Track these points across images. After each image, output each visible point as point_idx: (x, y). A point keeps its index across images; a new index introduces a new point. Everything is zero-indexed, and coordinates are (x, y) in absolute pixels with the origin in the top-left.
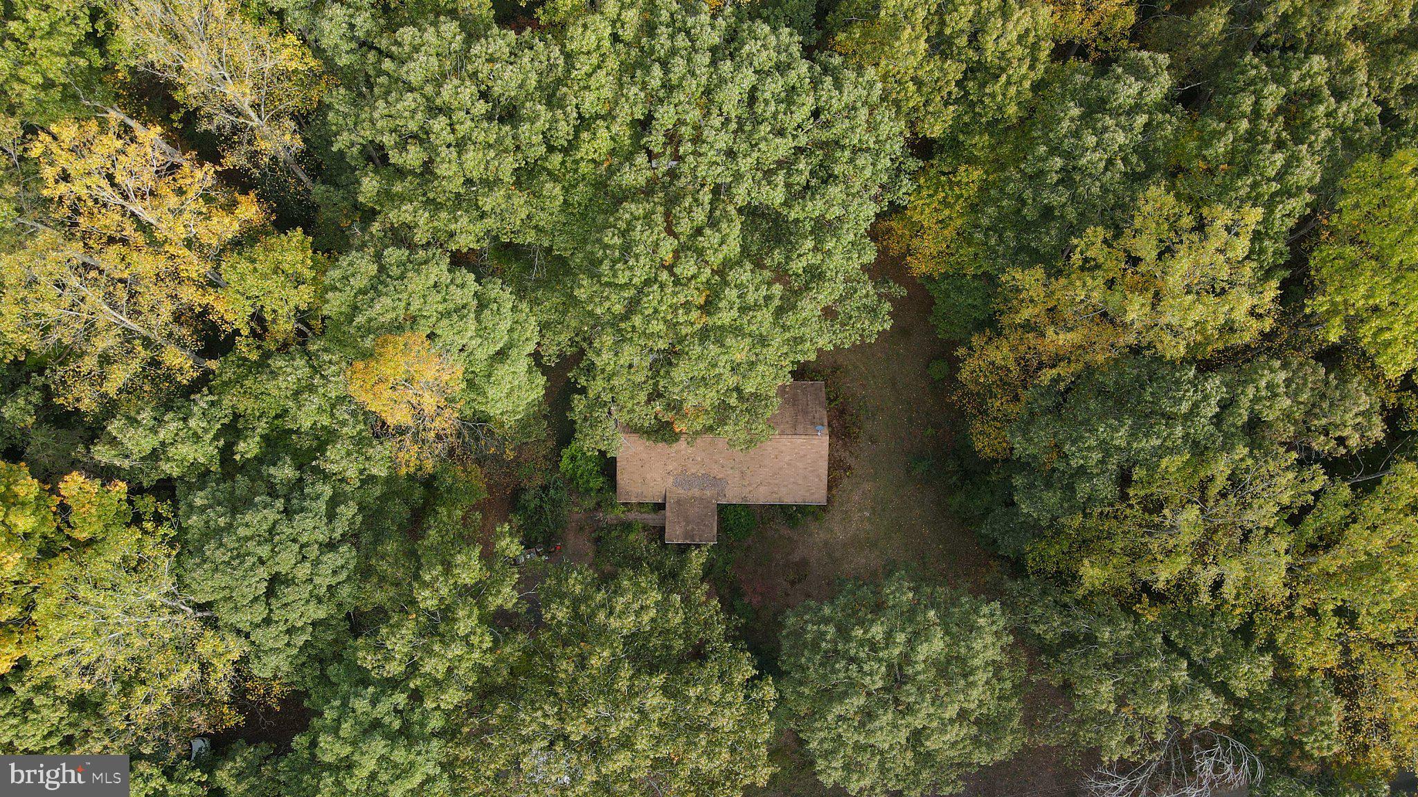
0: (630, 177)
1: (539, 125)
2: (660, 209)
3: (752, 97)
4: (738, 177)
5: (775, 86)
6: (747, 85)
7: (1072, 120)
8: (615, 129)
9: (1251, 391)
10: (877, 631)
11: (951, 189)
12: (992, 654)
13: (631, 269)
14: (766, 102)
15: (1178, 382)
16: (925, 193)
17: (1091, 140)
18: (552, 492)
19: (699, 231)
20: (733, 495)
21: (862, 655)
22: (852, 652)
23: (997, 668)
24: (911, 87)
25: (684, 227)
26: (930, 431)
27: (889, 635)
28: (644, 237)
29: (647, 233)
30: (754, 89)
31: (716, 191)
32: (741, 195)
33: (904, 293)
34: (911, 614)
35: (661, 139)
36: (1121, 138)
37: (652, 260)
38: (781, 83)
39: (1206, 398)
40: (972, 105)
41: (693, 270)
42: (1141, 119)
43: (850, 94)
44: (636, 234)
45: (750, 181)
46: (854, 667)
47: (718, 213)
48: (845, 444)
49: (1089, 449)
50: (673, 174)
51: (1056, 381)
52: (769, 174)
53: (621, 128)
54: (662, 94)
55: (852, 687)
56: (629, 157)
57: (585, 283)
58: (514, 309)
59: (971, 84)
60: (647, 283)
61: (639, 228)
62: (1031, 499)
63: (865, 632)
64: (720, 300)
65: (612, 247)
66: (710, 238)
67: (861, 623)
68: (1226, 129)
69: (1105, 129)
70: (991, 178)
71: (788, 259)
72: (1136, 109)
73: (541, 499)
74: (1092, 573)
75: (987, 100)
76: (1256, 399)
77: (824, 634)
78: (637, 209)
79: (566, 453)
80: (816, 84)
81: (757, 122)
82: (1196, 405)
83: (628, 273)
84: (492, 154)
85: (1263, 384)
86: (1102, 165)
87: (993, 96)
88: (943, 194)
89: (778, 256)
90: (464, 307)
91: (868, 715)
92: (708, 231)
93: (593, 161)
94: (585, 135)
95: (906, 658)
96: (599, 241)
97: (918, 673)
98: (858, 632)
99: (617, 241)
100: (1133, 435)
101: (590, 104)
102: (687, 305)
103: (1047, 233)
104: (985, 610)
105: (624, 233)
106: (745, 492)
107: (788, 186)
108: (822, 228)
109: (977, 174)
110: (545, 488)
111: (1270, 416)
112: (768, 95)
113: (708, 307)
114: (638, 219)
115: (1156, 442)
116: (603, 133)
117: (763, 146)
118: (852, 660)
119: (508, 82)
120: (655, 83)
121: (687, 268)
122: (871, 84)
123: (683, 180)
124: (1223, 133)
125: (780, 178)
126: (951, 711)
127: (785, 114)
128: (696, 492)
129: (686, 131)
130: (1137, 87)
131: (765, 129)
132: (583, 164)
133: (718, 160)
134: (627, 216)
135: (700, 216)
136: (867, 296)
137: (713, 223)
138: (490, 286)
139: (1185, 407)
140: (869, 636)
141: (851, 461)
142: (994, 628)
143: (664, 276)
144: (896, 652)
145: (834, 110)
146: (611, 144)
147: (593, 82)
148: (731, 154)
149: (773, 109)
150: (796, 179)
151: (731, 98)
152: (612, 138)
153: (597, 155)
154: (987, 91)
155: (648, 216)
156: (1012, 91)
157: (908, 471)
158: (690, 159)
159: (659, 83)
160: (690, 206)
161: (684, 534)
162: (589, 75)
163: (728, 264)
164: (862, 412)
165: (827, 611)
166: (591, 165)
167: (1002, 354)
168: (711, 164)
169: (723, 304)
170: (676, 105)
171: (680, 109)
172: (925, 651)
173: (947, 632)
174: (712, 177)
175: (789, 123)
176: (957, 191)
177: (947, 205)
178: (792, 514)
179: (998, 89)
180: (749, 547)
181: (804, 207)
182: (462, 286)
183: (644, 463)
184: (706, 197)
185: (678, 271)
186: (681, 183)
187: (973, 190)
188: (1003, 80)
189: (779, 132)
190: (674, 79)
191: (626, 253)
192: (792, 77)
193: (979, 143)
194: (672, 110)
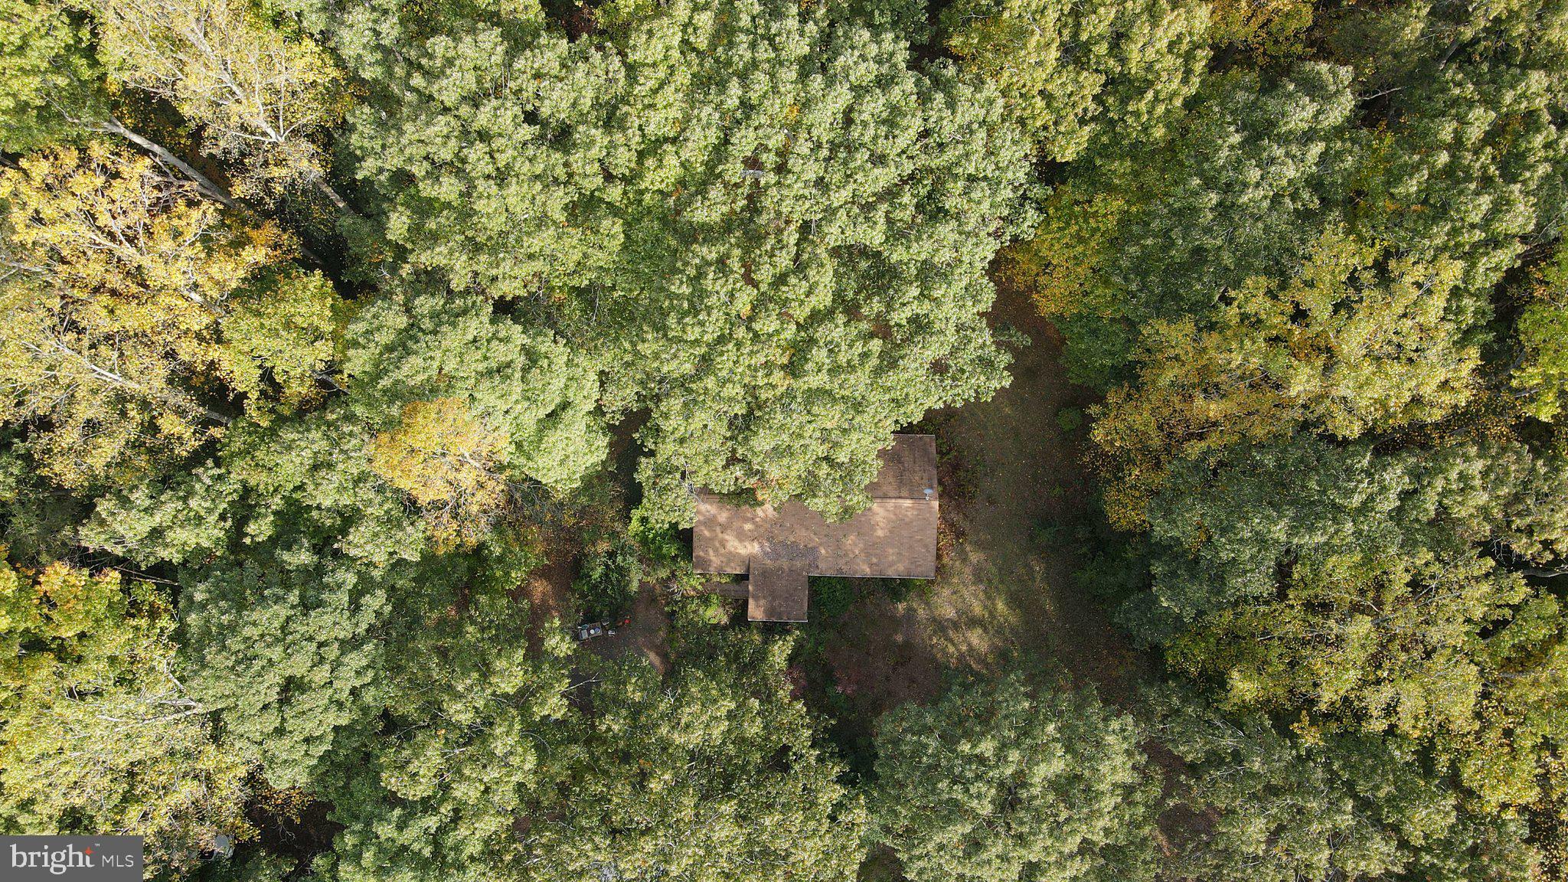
0: (701, 214)
1: (595, 152)
2: (737, 252)
3: (848, 119)
4: (831, 212)
5: (874, 106)
6: (841, 104)
7: (1232, 148)
8: (685, 154)
9: (1439, 483)
10: (987, 747)
11: (1086, 221)
12: (1126, 777)
13: (702, 324)
14: (865, 124)
15: (1349, 471)
16: (1054, 225)
17: (1254, 174)
18: (619, 558)
19: (781, 280)
20: (826, 567)
21: (969, 775)
22: (957, 771)
23: (1128, 790)
24: (1039, 103)
25: (765, 275)
26: (1058, 490)
27: (1001, 755)
28: (717, 287)
29: (721, 282)
30: (849, 111)
31: (805, 228)
32: (833, 234)
33: (1028, 341)
34: (1027, 727)
35: (739, 167)
36: (1291, 172)
37: (728, 314)
38: (882, 101)
39: (1384, 489)
40: (1112, 123)
41: (774, 325)
42: (1317, 149)
43: (967, 113)
44: (708, 283)
45: (845, 217)
46: (958, 788)
47: (805, 256)
48: (958, 506)
49: (1241, 541)
50: (753, 205)
51: (1205, 454)
52: (867, 208)
53: (692, 154)
54: (739, 115)
55: (955, 811)
56: (702, 189)
57: (650, 337)
58: (569, 363)
59: (1111, 100)
60: (721, 340)
61: (711, 276)
62: (1171, 588)
63: (974, 746)
64: (807, 360)
65: (678, 296)
66: (796, 288)
67: (968, 735)
68: (1421, 162)
69: (1272, 161)
70: (1134, 209)
71: (889, 307)
72: (1308, 137)
73: (607, 566)
74: (1244, 687)
75: (1130, 120)
76: (1445, 493)
77: (926, 746)
78: (709, 252)
79: (636, 514)
80: (924, 99)
81: (851, 148)
82: (1371, 498)
83: (698, 330)
84: (538, 186)
85: (1454, 475)
86: (1266, 204)
87: (1137, 114)
88: (1076, 228)
89: (876, 305)
90: (508, 365)
91: (972, 845)
92: (793, 280)
93: (660, 192)
94: (650, 162)
95: (1021, 780)
96: (665, 288)
97: (1034, 798)
98: (965, 747)
99: (686, 290)
100: (1293, 531)
101: (658, 123)
102: (768, 366)
103: (1199, 280)
104: (1115, 725)
105: (693, 281)
106: (841, 563)
107: (889, 221)
108: (928, 274)
109: (1118, 204)
110: (611, 555)
111: (1460, 512)
112: (866, 116)
113: (793, 369)
114: (710, 264)
115: (1319, 539)
116: (671, 161)
117: (859, 177)
118: (956, 780)
119: (556, 103)
120: (732, 102)
121: (767, 324)
122: (991, 102)
123: (765, 216)
124: (1416, 168)
125: (879, 215)
126: (1072, 843)
127: (886, 138)
128: (785, 563)
129: (769, 159)
130: (1312, 109)
131: (862, 156)
132: (647, 197)
133: (806, 192)
134: (697, 261)
135: (784, 260)
136: (983, 346)
137: (800, 267)
138: (540, 339)
139: (1357, 500)
140: (978, 751)
141: (966, 526)
142: (1125, 746)
143: (741, 333)
144: (1009, 772)
145: (945, 133)
146: (680, 171)
147: (660, 100)
148: (820, 183)
149: (872, 132)
150: (898, 214)
152: (682, 165)
153: (664, 185)
154: (1130, 108)
155: (722, 263)
156: (1160, 109)
157: (1031, 538)
158: (773, 191)
159: (737, 102)
160: (773, 249)
161: (770, 611)
162: (655, 92)
163: (817, 317)
164: (979, 468)
165: (929, 720)
166: (657, 197)
167: (1142, 418)
168: (797, 198)
169: (809, 366)
170: (756, 129)
171: (760, 132)
172: (1042, 772)
173: (1069, 749)
174: (799, 212)
175: (892, 149)
176: (1093, 223)
177: (1081, 240)
178: (895, 588)
179: (1143, 106)
180: (845, 624)
181: (908, 248)
182: (506, 340)
183: (724, 528)
184: (791, 237)
185: (757, 326)
186: (762, 220)
187: (1112, 223)
188: (1150, 95)
189: (879, 160)
190: (754, 97)
191: (696, 305)
192: (896, 93)
193: (1119, 168)
194: (751, 134)
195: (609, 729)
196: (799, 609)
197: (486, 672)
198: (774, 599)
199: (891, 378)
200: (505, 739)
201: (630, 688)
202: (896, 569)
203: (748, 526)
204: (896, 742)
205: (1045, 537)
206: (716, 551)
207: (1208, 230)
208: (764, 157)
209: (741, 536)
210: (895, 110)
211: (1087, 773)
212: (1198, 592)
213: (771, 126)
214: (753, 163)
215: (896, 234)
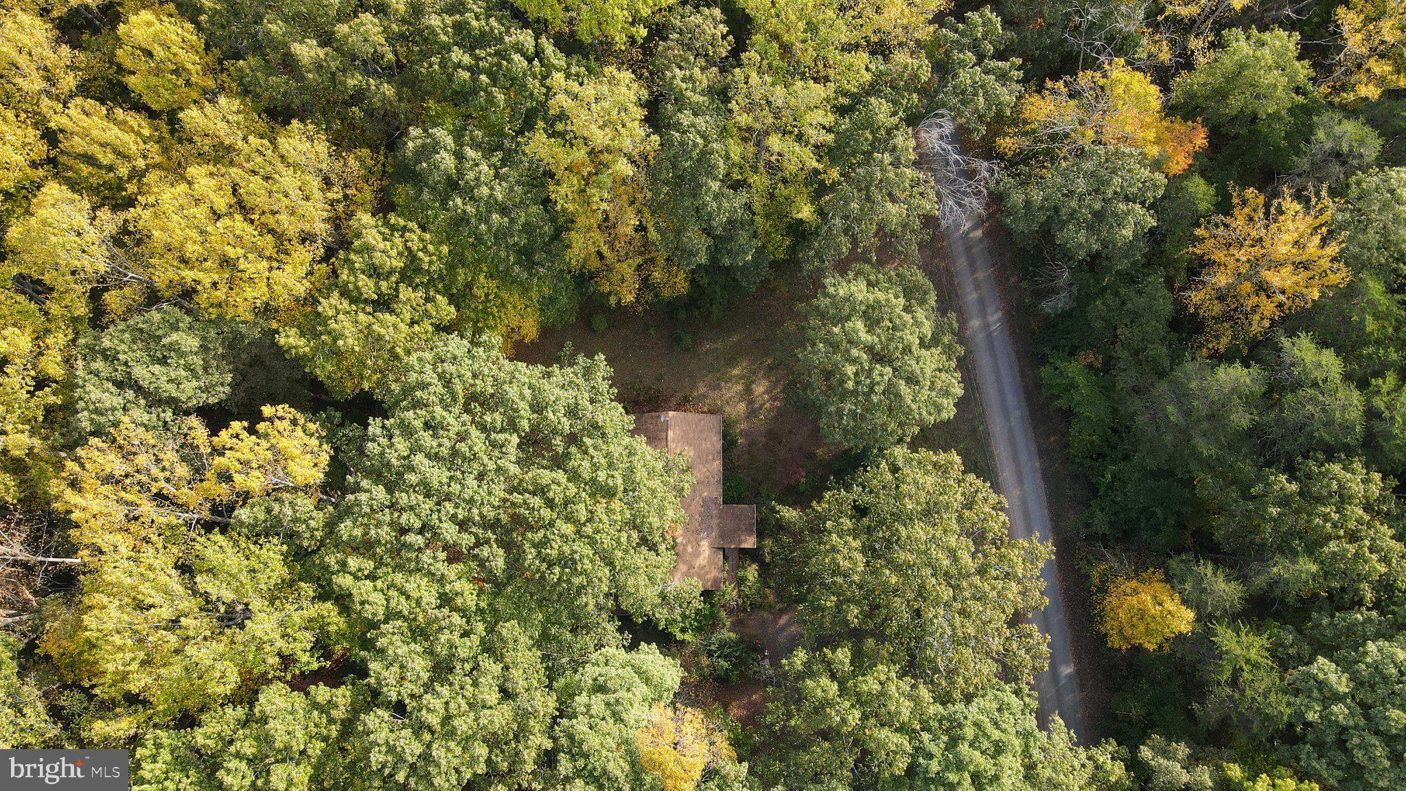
0: (499, 561)
2: (529, 535)
3: (434, 457)
4: (499, 469)
5: (426, 439)
6: (426, 461)
7: (464, 204)
8: (453, 576)
9: (689, 94)
10: (850, 370)
11: (489, 301)
12: (863, 285)
13: (582, 557)
14: (440, 445)
15: (682, 144)
16: (492, 322)
17: (485, 191)
18: (713, 648)
19: (550, 504)
20: (715, 491)
21: (868, 381)
22: (866, 390)
23: (870, 284)
24: (416, 328)
25: (546, 513)
27: (854, 361)
28: (556, 547)
29: (553, 544)
30: (428, 456)
31: (512, 490)
32: (514, 469)
33: (569, 343)
34: (834, 346)
35: (465, 536)
36: (484, 168)
37: (575, 540)
38: (422, 433)
39: (693, 125)
40: (431, 280)
41: (582, 506)
42: (470, 153)
43: (430, 376)
44: (554, 553)
46: (877, 388)
47: (531, 488)
48: (665, 401)
50: (494, 525)
51: (658, 229)
52: (494, 445)
53: (452, 571)
54: (429, 535)
55: (891, 390)
56: (482, 563)
58: (596, 665)
59: (417, 280)
60: (592, 542)
61: (549, 551)
62: (738, 254)
63: (849, 379)
64: (607, 485)
65: (562, 574)
66: (556, 493)
67: (842, 382)
68: (486, 91)
69: (477, 179)
70: (485, 269)
72: (460, 156)
73: (719, 657)
74: (805, 212)
75: (433, 268)
76: (694, 90)
77: (850, 411)
78: (531, 554)
79: (679, 636)
80: (417, 404)
81: (455, 453)
82: (698, 132)
83: (586, 561)
85: (684, 86)
86: (504, 184)
87: (431, 263)
88: (494, 308)
89: (558, 441)
90: (607, 703)
91: (911, 380)
92: (551, 495)
93: (478, 595)
94: (459, 601)
95: (870, 349)
96: (554, 586)
97: (880, 341)
98: (850, 385)
99: (557, 570)
100: (715, 179)
101: (429, 596)
102: (609, 511)
103: (541, 228)
104: (831, 290)
105: (551, 565)
106: (713, 481)
107: (502, 430)
108: (538, 407)
110: (710, 654)
111: (705, 83)
112: (435, 444)
113: (610, 493)
114: (539, 553)
115: (721, 163)
116: (458, 586)
118: (872, 390)
119: (420, 666)
120: (419, 540)
122: (420, 359)
123: (502, 516)
124: (489, 94)
125: (501, 437)
126: (907, 317)
128: (715, 522)
130: (443, 154)
131: (462, 447)
132: (483, 604)
133: (486, 487)
134: (537, 562)
135: (536, 501)
136: (576, 373)
137: (541, 491)
138: (582, 685)
139: (700, 141)
140: (852, 376)
141: (679, 395)
142: (844, 284)
143: (588, 529)
144: (865, 356)
145: (443, 391)
146: (463, 581)
147: (415, 595)
148: (480, 477)
149: (444, 440)
150: (498, 425)
151: (437, 475)
152: (459, 578)
153: (474, 592)
154: (426, 268)
155: (535, 545)
156: (431, 248)
157: (687, 350)
158: (485, 510)
159: (420, 537)
160: (528, 509)
161: (749, 531)
162: (408, 597)
163: (574, 476)
164: (637, 386)
165: (832, 409)
166: (483, 597)
167: (627, 269)
168: (490, 493)
169: (610, 482)
170: (441, 521)
171: (444, 518)
172: (864, 336)
173: (848, 319)
174: (499, 491)
175: (455, 427)
176: (491, 297)
177: (503, 305)
178: (728, 444)
179: (427, 259)
180: (753, 480)
181: (522, 418)
182: (588, 707)
183: (691, 567)
184: (517, 498)
185: (583, 519)
186: (504, 518)
187: (493, 284)
188: (420, 254)
189: (462, 437)
190: (418, 525)
191: (568, 562)
192: (418, 424)
193: (462, 275)
194: (445, 525)
195: (856, 617)
196: (748, 511)
197: (826, 703)
198: (740, 529)
199: (610, 431)
200: (869, 684)
201: (828, 604)
202: (716, 443)
203: (689, 549)
204: (846, 431)
205: (687, 340)
206: (707, 573)
207: (512, 221)
208: (460, 517)
209: (696, 554)
210: (427, 426)
211: (863, 308)
212: (743, 236)
213: (439, 511)
214: (463, 525)
215: (512, 426)
